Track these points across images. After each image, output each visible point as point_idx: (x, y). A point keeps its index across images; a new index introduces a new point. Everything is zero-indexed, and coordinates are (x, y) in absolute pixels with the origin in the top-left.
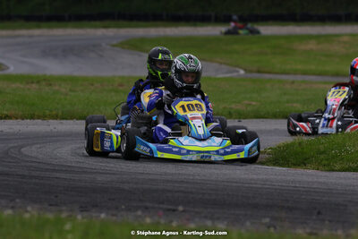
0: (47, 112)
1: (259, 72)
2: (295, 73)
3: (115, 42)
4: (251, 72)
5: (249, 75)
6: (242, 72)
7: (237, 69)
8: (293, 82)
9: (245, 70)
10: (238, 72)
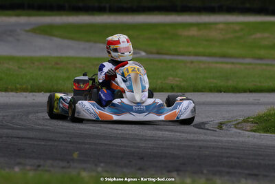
0: (18, 86)
1: (158, 53)
2: (189, 54)
3: (28, 29)
4: (151, 53)
5: (151, 56)
6: (143, 54)
7: (138, 51)
8: (192, 62)
9: (145, 51)
10: (139, 53)
